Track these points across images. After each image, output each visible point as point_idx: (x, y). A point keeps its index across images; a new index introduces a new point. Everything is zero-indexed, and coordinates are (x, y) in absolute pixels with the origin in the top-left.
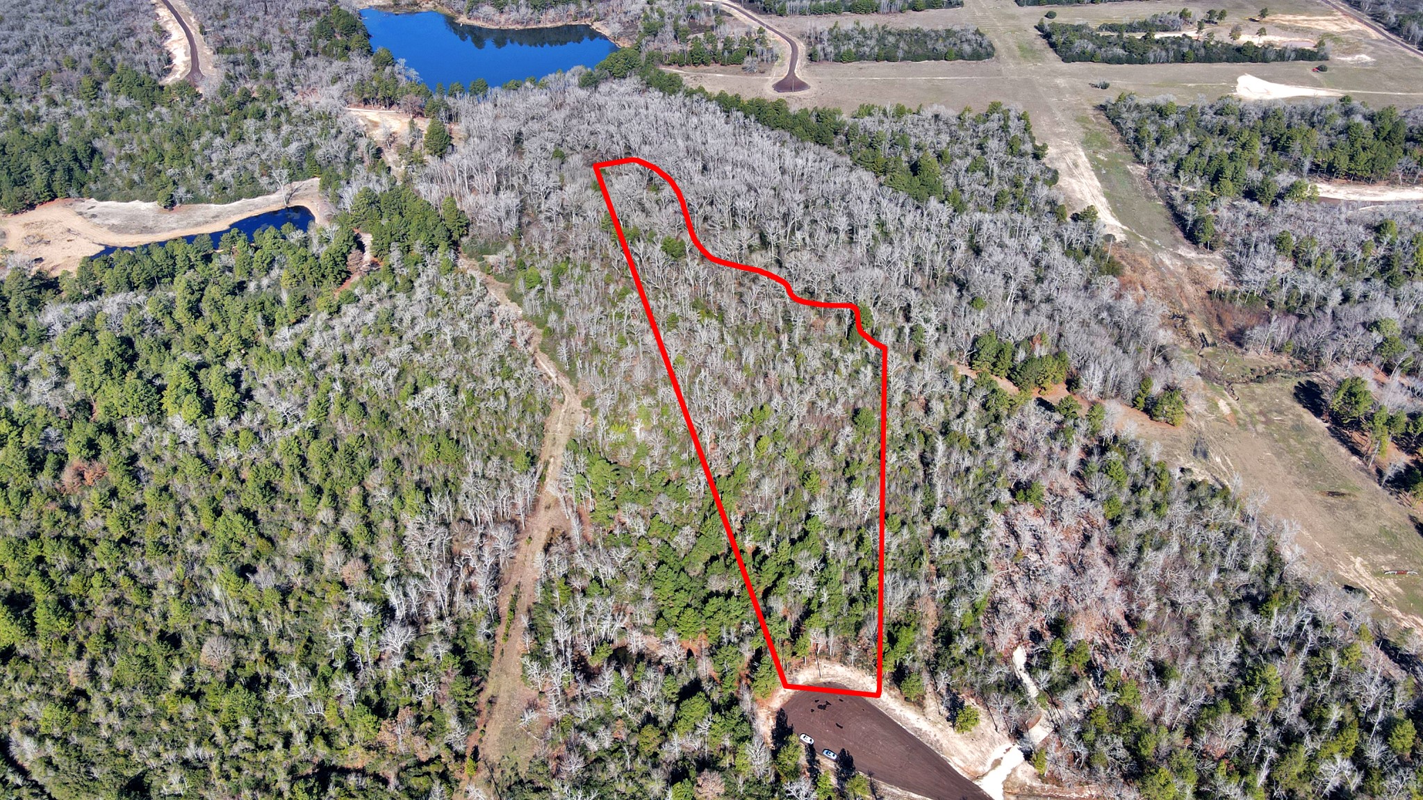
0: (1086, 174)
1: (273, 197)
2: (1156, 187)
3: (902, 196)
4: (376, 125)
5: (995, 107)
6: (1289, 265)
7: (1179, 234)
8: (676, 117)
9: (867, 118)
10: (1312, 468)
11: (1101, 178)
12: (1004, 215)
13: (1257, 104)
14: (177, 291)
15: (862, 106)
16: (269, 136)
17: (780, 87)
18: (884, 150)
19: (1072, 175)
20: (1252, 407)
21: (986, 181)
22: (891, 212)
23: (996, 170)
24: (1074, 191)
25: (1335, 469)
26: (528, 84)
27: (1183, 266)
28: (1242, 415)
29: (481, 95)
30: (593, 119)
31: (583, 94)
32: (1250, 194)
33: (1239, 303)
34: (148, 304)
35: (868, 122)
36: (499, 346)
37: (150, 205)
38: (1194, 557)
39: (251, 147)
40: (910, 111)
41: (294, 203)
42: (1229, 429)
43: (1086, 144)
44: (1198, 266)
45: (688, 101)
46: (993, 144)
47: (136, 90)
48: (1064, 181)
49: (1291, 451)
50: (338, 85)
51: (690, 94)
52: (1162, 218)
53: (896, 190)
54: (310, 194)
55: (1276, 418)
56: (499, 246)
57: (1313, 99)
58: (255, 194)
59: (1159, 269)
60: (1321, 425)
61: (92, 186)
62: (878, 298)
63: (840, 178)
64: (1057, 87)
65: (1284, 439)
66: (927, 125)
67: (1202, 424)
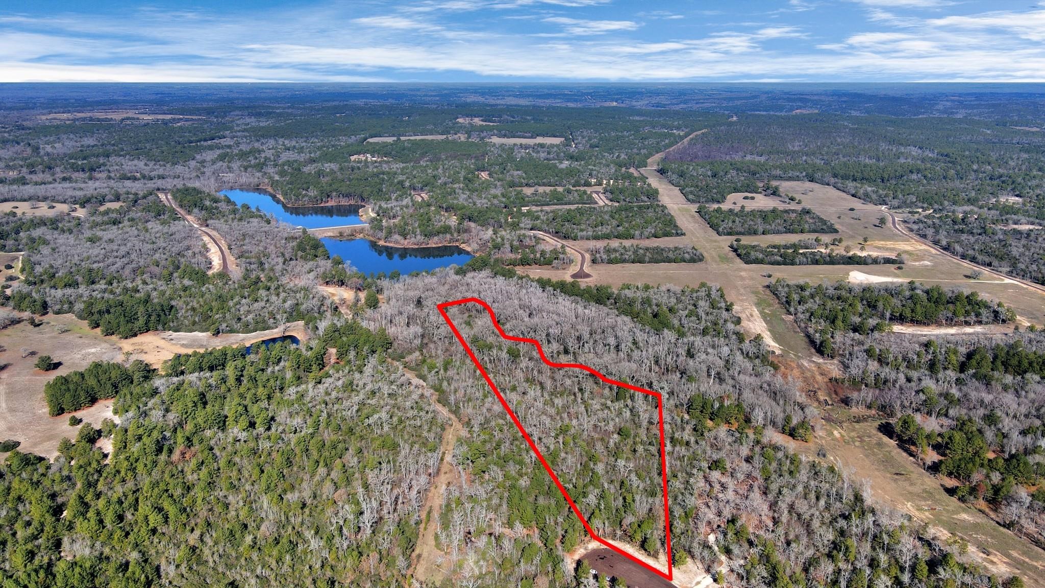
0: (758, 320)
1: (275, 330)
2: (799, 327)
3: (647, 328)
4: (333, 295)
5: (703, 285)
6: (876, 363)
7: (813, 350)
8: (513, 289)
9: (627, 290)
10: (887, 462)
11: (765, 321)
12: (708, 338)
13: (860, 285)
14: (230, 371)
15: (624, 285)
16: (274, 298)
17: (574, 276)
18: (638, 306)
19: (749, 321)
20: (853, 434)
21: (697, 322)
22: (641, 337)
23: (704, 316)
24: (750, 328)
25: (900, 463)
26: (424, 273)
27: (815, 367)
28: (847, 438)
29: (396, 279)
30: (464, 291)
31: (458, 277)
32: (855, 330)
33: (847, 384)
34: (213, 378)
35: (629, 293)
36: (415, 396)
37: (204, 334)
38: (812, 496)
39: (263, 304)
40: (653, 287)
41: (287, 334)
42: (839, 444)
43: (758, 305)
44: (824, 367)
45: (520, 282)
46: (701, 303)
47: (194, 276)
48: (744, 323)
49: (874, 454)
50: (312, 274)
51: (521, 278)
52: (803, 342)
53: (644, 325)
54: (298, 329)
55: (866, 439)
56: (410, 352)
57: (892, 283)
58: (264, 329)
59: (801, 368)
60: (893, 443)
61: (171, 324)
62: (633, 377)
63: (610, 320)
64: (741, 276)
65: (870, 449)
66: (662, 294)
67: (823, 442)
